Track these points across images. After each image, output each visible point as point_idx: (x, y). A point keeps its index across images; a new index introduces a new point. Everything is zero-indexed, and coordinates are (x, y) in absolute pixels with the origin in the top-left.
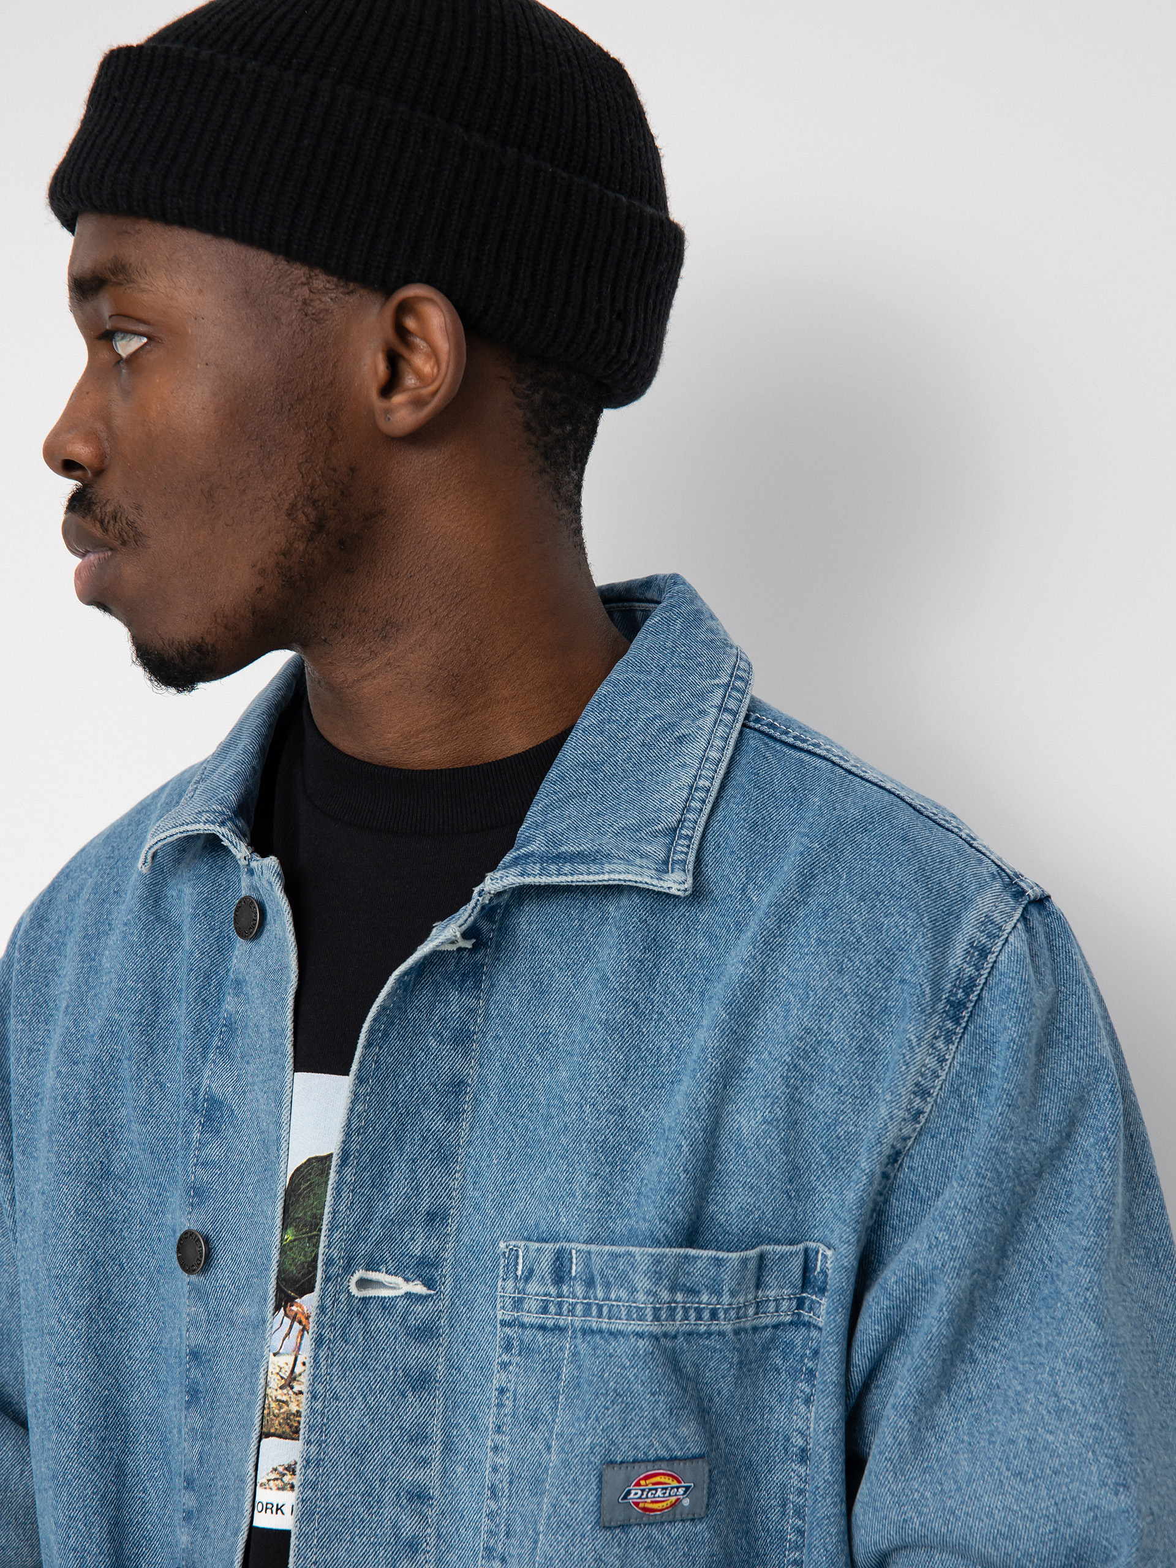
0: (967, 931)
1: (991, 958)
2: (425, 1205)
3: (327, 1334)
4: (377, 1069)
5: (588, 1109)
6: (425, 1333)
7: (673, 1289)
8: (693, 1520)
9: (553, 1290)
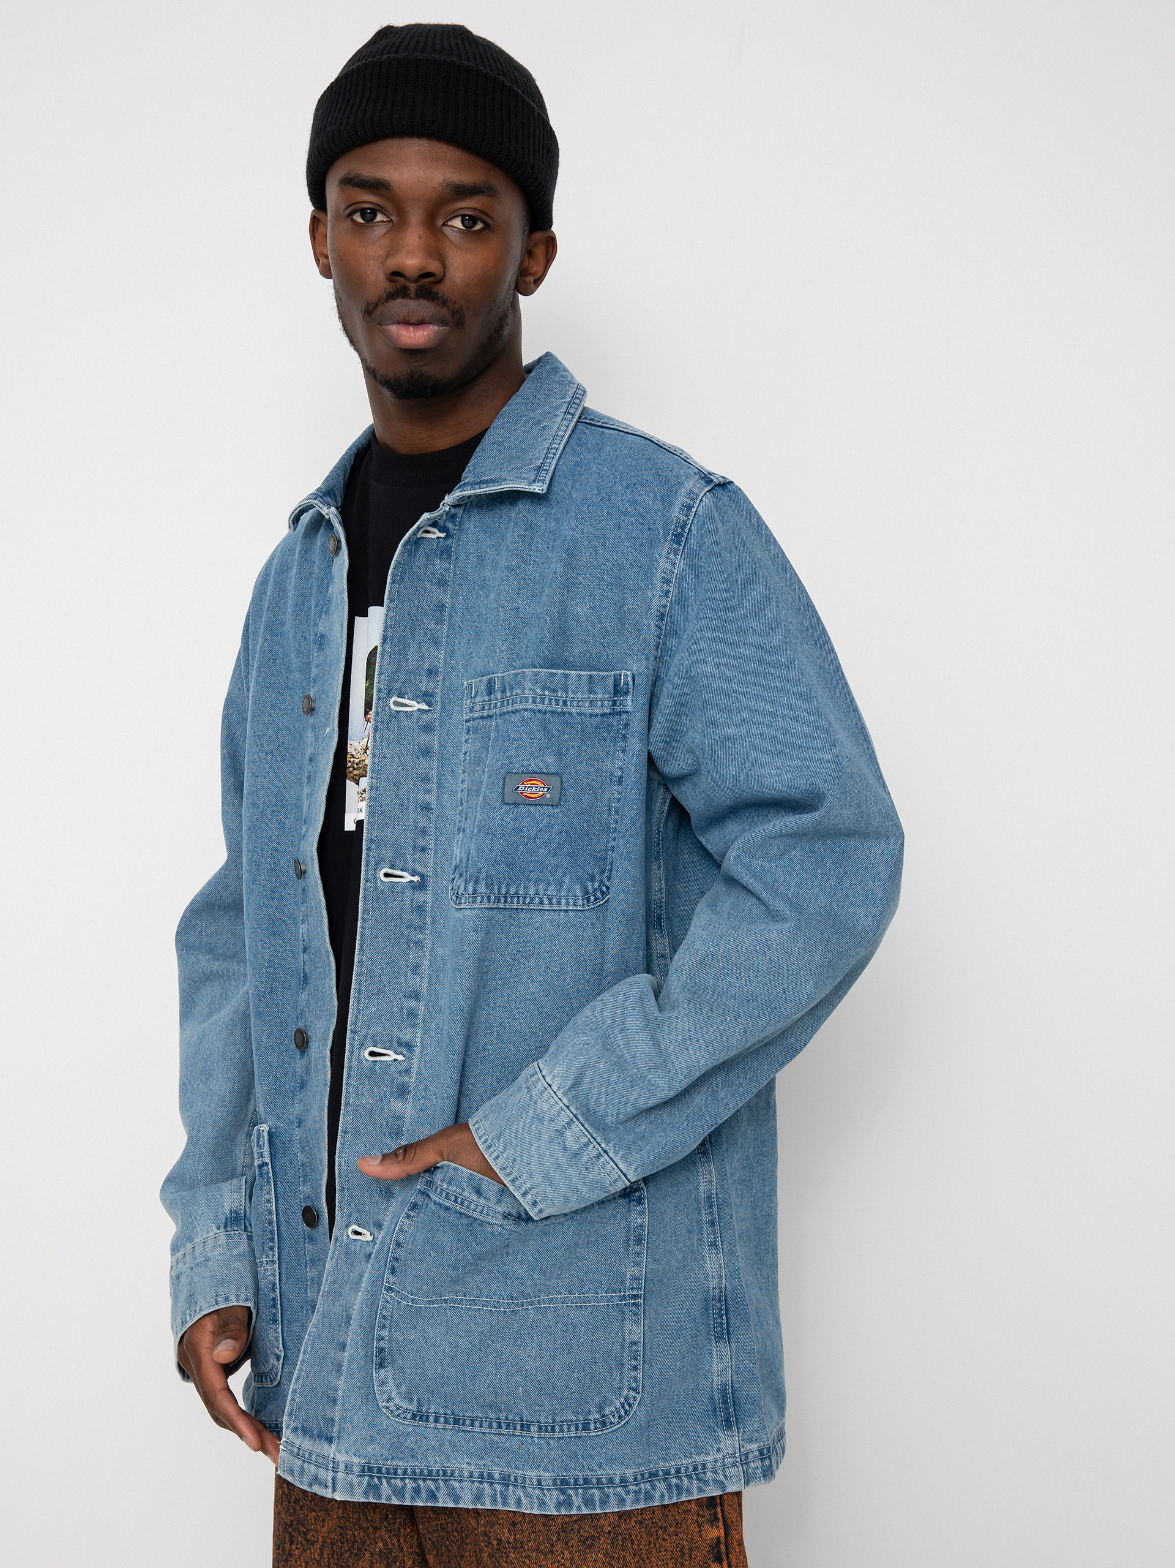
0: (682, 499)
1: (694, 510)
2: (426, 666)
3: (379, 725)
4: (399, 595)
5: (501, 609)
6: (428, 728)
7: (544, 688)
8: (552, 805)
9: (487, 698)
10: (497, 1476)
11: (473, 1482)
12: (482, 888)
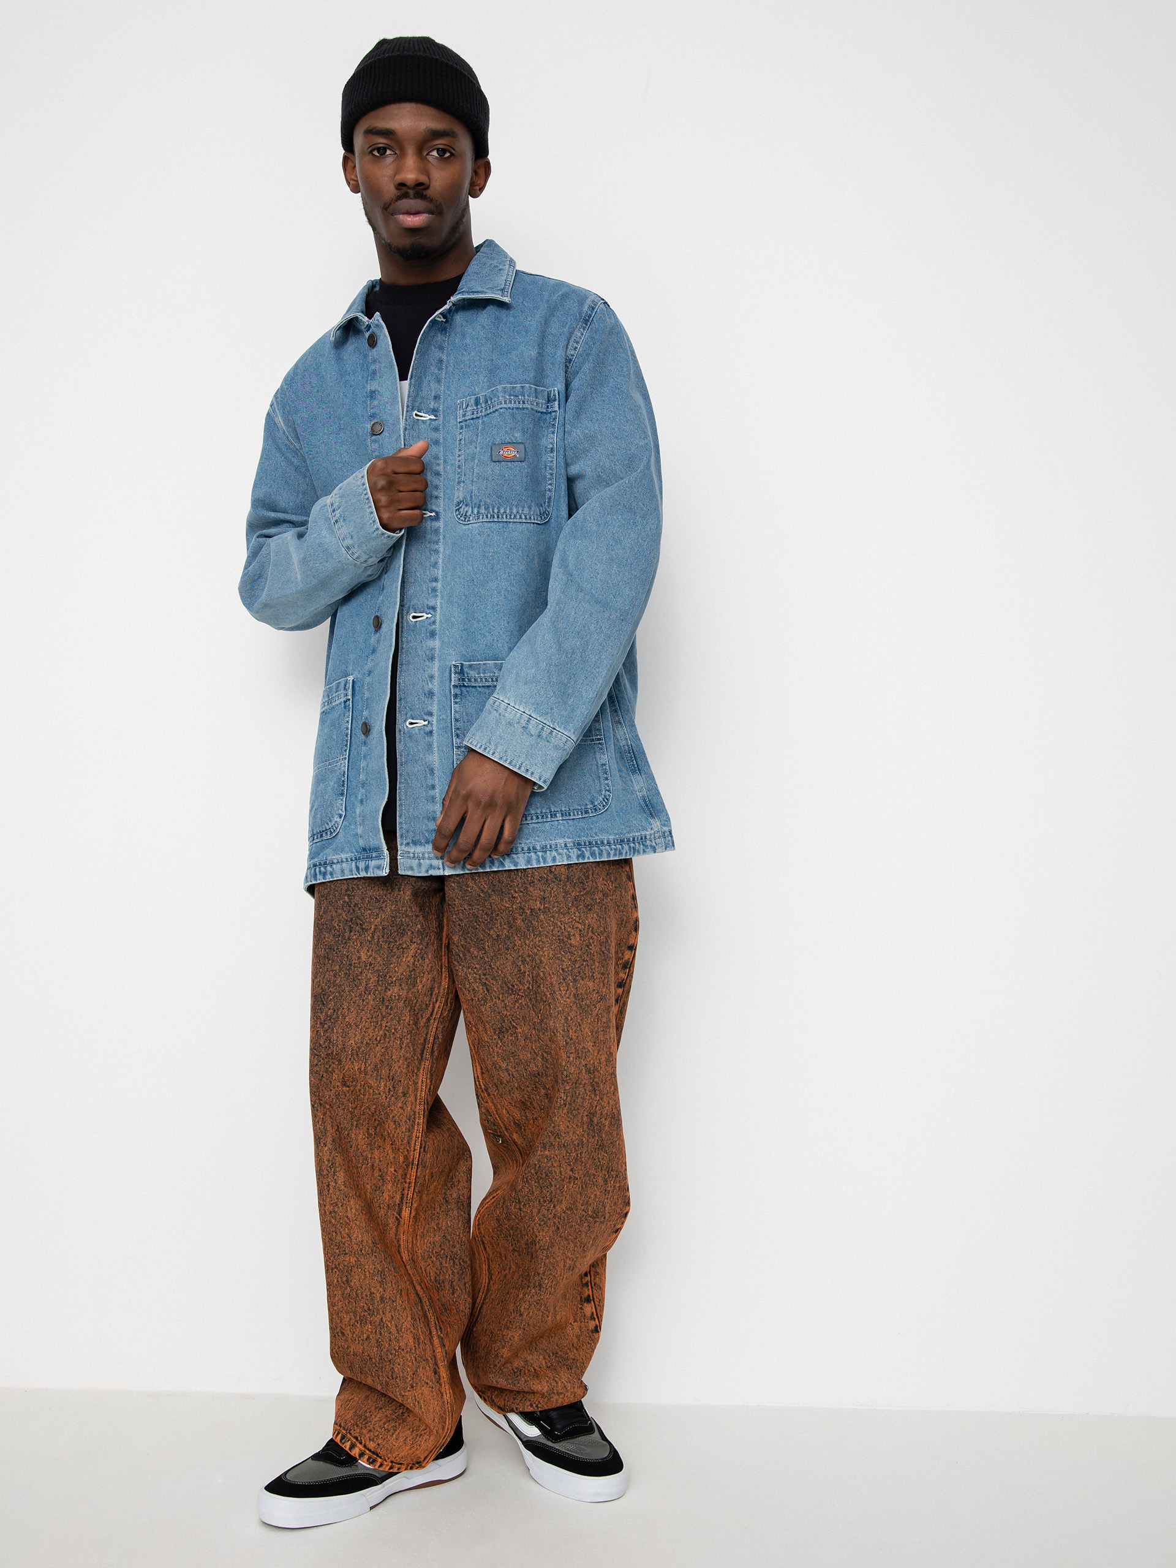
2: (433, 394)
3: (407, 427)
5: (482, 360)
6: (436, 429)
7: (510, 395)
8: (521, 461)
9: (475, 408)
10: (538, 848)
11: (524, 853)
12: (483, 510)
